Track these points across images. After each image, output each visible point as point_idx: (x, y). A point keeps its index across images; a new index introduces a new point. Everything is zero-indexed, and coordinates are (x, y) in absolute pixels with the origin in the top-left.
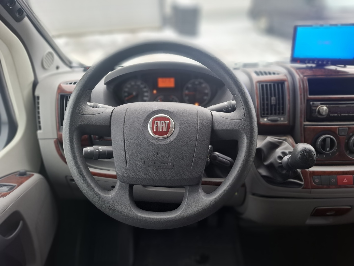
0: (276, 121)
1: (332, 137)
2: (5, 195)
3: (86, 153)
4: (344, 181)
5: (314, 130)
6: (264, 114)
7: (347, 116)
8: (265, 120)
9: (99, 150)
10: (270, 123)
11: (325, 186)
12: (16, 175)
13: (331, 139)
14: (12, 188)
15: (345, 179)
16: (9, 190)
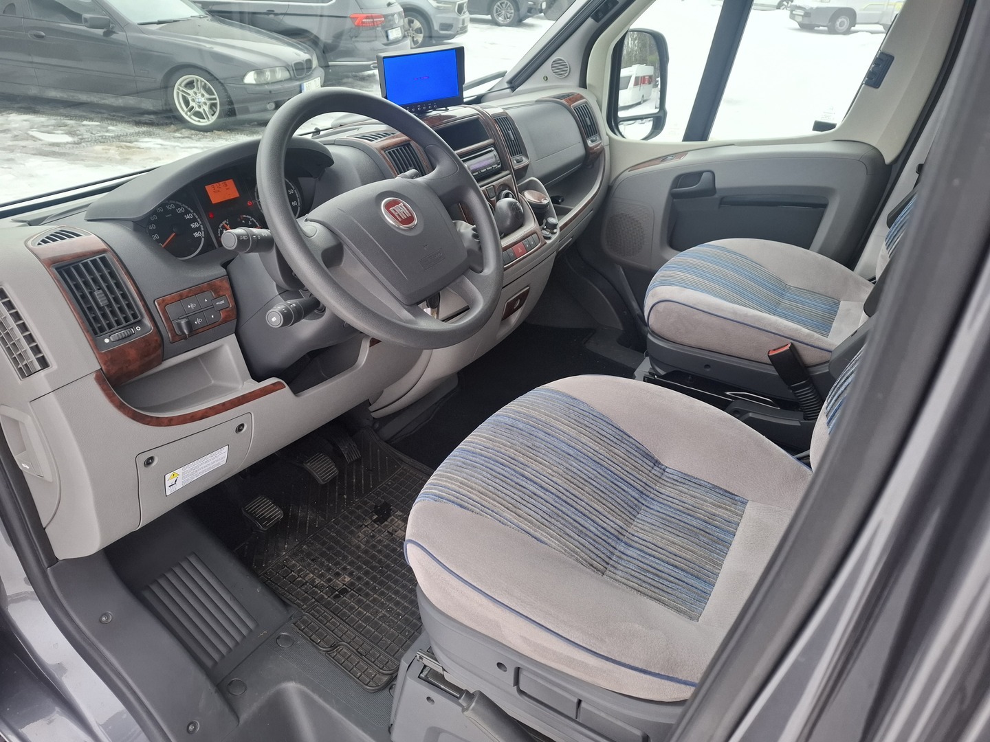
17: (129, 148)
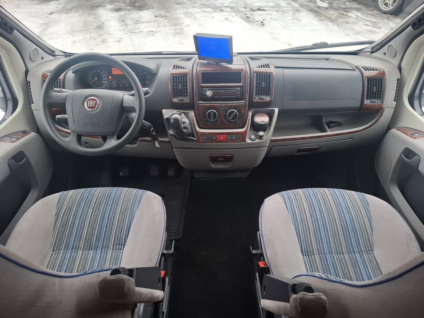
0: (183, 100)
1: (214, 111)
2: (14, 142)
3: (58, 118)
4: (221, 138)
5: (204, 106)
6: (175, 96)
7: (225, 98)
8: (176, 99)
9: (65, 117)
10: (179, 101)
11: (209, 141)
12: (20, 132)
13: (214, 112)
14: (18, 139)
15: (222, 137)
16: (16, 140)
17: (343, 14)
